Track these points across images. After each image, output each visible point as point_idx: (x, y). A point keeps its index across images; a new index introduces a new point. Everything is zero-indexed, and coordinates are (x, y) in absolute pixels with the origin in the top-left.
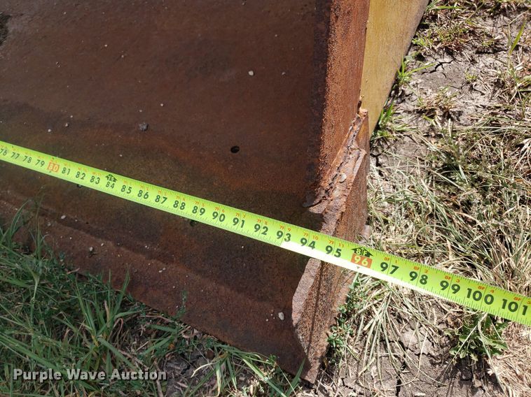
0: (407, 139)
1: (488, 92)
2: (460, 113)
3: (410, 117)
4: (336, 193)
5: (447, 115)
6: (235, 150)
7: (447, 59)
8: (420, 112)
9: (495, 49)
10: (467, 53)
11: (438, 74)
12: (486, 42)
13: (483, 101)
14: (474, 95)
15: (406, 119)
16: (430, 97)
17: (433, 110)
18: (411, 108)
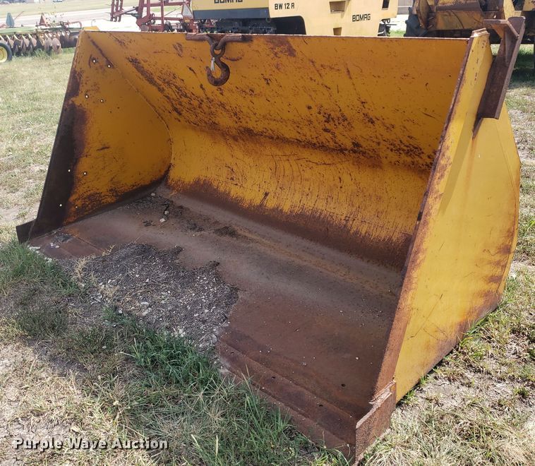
0: (417, 408)
1: (459, 401)
2: (443, 405)
3: (422, 400)
4: (378, 401)
5: (437, 403)
6: (343, 385)
7: (448, 382)
8: (427, 399)
9: (469, 385)
10: (457, 383)
11: (441, 388)
12: (467, 381)
13: (455, 404)
14: (453, 401)
15: (420, 400)
16: (433, 395)
17: (432, 400)
18: (424, 396)
